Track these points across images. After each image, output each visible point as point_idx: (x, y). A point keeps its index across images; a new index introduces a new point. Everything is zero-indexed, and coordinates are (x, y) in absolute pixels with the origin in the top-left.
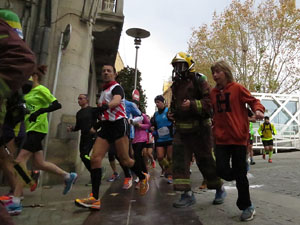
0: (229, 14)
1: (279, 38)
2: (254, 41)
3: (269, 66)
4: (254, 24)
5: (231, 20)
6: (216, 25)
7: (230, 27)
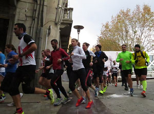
0: (119, 16)
1: (143, 26)
2: (131, 28)
3: (139, 39)
4: (131, 20)
5: (120, 19)
6: (113, 22)
7: (120, 22)
